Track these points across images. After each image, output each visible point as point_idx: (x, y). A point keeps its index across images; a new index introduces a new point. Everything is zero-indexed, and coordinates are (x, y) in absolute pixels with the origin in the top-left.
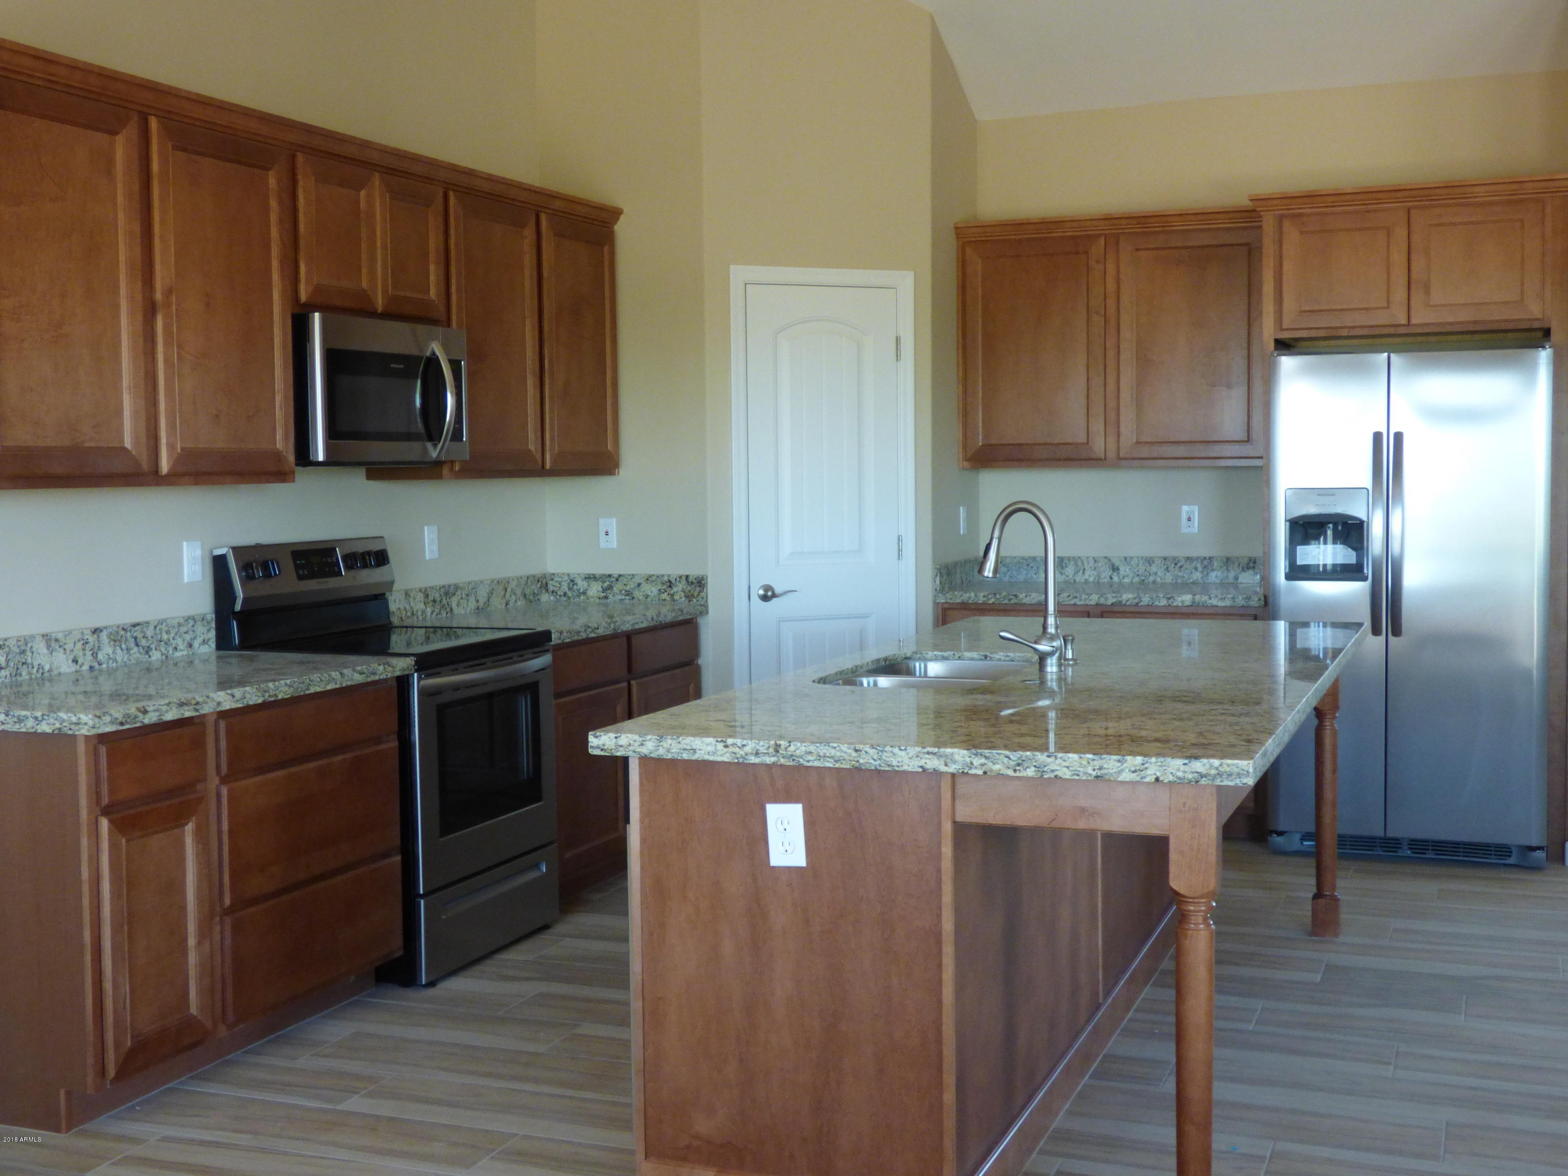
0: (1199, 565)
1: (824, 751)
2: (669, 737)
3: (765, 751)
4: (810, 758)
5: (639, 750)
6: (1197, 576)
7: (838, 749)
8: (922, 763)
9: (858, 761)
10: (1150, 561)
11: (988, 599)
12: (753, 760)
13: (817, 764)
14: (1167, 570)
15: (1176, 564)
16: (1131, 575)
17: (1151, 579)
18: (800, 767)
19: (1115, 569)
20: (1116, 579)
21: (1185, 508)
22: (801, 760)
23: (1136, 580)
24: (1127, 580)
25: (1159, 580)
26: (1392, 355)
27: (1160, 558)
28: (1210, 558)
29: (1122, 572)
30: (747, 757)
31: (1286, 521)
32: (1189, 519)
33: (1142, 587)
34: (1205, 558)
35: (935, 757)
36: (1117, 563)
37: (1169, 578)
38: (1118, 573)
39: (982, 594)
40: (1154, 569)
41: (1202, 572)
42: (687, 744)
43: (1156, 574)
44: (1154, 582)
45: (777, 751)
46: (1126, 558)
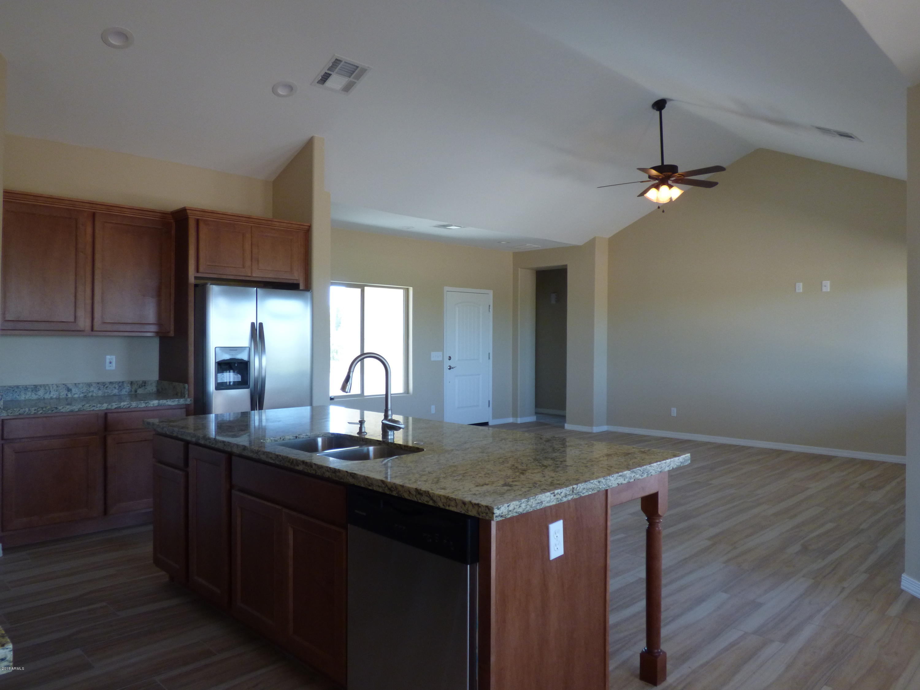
0: (116, 386)
1: (589, 486)
2: (532, 498)
3: (569, 493)
4: (584, 491)
5: (519, 510)
6: (116, 391)
7: (593, 483)
8: (617, 482)
9: (599, 488)
10: (89, 385)
11: (38, 411)
12: (565, 500)
13: (587, 494)
14: (99, 389)
15: (104, 386)
16: (79, 393)
17: (90, 394)
18: (581, 497)
19: (69, 390)
20: (70, 396)
21: (108, 357)
22: (581, 494)
23: (82, 395)
24: (76, 396)
25: (94, 395)
26: (258, 289)
27: (95, 383)
28: (123, 382)
29: (73, 392)
30: (563, 499)
31: (215, 362)
32: (110, 363)
33: (86, 399)
34: (120, 382)
35: (621, 477)
36: (70, 387)
37: (100, 393)
38: (71, 393)
39: (33, 409)
40: (92, 389)
41: (118, 389)
42: (539, 500)
43: (93, 391)
44: (92, 396)
45: (573, 492)
46: (75, 384)
